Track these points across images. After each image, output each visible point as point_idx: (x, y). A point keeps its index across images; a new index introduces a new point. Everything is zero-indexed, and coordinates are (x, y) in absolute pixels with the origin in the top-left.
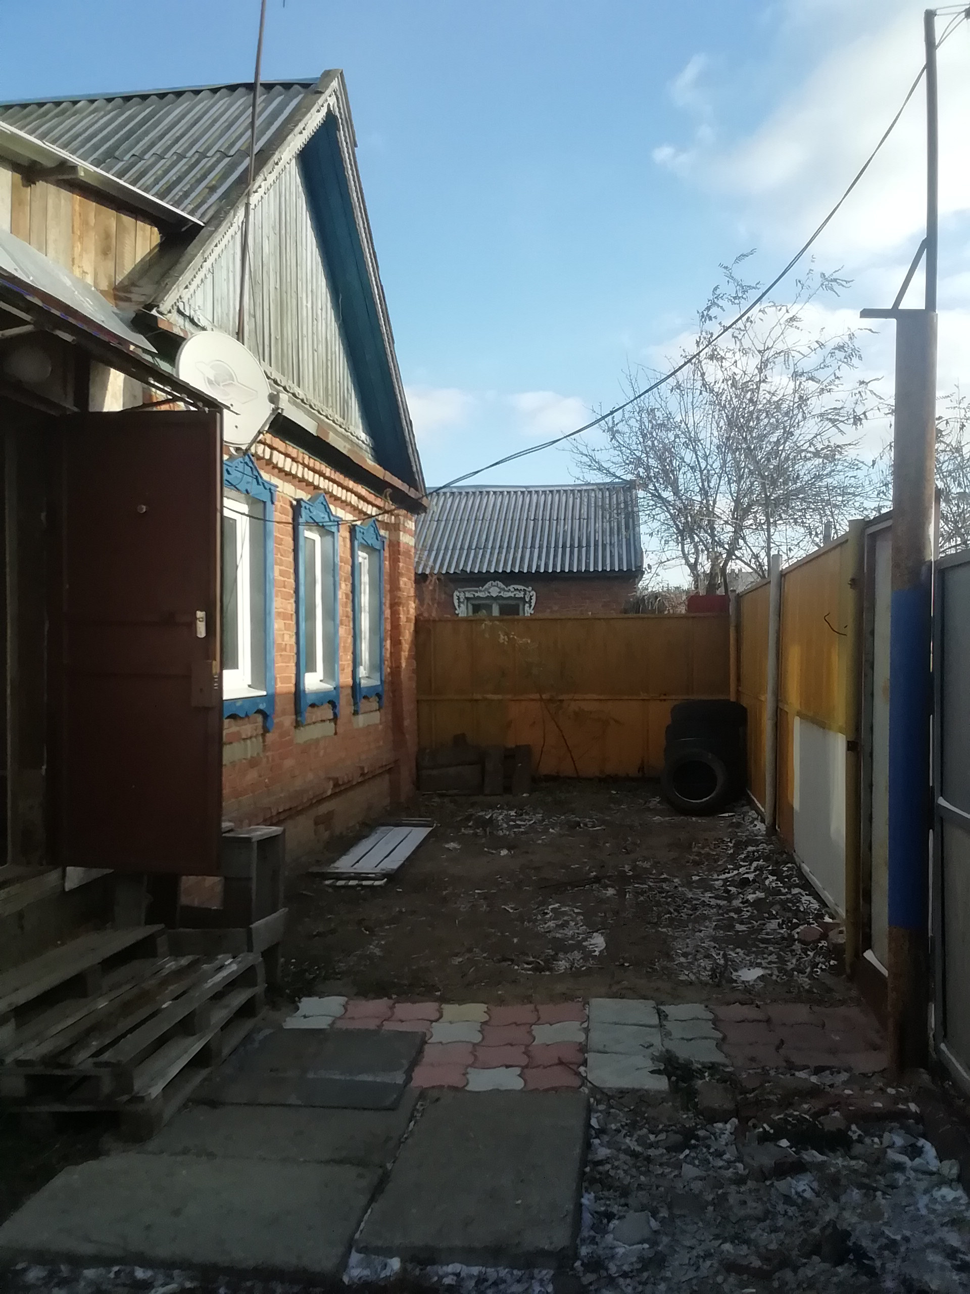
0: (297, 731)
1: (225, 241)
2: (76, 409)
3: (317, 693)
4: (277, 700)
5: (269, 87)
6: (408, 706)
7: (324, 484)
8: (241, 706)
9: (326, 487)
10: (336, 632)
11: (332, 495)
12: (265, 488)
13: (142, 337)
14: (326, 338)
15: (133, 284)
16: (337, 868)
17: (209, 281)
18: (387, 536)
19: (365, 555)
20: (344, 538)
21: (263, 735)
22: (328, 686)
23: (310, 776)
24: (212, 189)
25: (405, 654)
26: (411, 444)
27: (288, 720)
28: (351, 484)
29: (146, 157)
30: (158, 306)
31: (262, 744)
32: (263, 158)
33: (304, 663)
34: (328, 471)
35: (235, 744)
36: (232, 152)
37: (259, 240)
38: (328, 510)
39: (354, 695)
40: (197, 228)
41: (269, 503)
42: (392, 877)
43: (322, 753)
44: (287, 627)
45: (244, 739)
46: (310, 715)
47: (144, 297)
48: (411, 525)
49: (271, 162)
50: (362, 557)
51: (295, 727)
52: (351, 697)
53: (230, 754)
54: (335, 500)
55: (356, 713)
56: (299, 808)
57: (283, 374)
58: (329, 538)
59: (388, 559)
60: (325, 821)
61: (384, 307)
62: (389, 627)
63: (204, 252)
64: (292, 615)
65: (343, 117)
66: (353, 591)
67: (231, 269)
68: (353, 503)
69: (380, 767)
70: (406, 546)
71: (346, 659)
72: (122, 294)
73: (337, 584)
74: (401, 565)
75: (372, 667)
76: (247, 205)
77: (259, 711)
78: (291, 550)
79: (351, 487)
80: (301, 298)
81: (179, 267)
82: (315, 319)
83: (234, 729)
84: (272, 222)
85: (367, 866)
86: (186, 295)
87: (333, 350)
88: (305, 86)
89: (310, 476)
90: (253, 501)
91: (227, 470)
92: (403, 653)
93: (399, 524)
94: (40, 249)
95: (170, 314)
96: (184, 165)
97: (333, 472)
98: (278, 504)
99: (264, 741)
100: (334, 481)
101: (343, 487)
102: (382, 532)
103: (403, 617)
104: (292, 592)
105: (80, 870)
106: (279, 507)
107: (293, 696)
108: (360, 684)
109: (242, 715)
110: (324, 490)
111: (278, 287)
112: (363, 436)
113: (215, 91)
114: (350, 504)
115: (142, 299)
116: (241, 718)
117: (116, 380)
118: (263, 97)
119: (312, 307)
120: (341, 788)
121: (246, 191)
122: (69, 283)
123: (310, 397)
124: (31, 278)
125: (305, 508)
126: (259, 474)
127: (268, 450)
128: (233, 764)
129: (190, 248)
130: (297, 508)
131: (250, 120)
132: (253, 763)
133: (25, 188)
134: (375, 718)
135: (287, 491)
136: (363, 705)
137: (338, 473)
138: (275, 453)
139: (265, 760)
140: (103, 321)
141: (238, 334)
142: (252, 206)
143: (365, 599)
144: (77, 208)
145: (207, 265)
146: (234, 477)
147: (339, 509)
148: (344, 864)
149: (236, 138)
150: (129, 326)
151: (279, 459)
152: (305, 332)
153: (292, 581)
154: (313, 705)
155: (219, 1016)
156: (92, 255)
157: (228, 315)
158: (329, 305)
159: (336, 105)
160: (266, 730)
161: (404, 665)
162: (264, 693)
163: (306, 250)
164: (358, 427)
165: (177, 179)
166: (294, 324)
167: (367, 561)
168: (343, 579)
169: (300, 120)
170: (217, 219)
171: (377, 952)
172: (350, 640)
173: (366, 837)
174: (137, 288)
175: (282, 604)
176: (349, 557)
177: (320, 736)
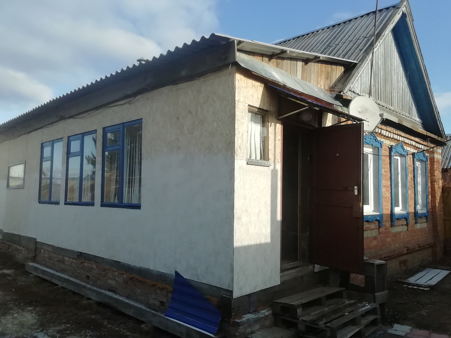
0: (392, 228)
1: (365, 66)
2: (318, 127)
3: (400, 215)
4: (384, 216)
5: (381, 11)
6: (440, 221)
7: (401, 139)
8: (370, 218)
9: (402, 140)
10: (407, 192)
11: (405, 143)
12: (379, 143)
13: (338, 101)
14: (403, 88)
15: (335, 86)
16: (409, 281)
17: (359, 80)
18: (429, 156)
19: (419, 163)
20: (410, 158)
21: (379, 229)
22: (404, 212)
23: (397, 245)
24: (361, 50)
25: (438, 201)
26: (439, 120)
27: (388, 224)
28: (413, 138)
29: (340, 44)
30: (343, 92)
31: (378, 232)
32: (379, 35)
33: (394, 203)
34: (403, 134)
35: (368, 231)
36: (368, 36)
37: (377, 61)
38: (403, 148)
39: (415, 216)
40: (356, 64)
41: (380, 148)
42: (432, 288)
43: (402, 237)
44: (387, 191)
45: (372, 230)
46: (396, 223)
47: (339, 89)
48: (440, 151)
49: (381, 36)
50: (418, 164)
51: (391, 227)
52: (414, 217)
53: (367, 234)
54: (406, 144)
55: (416, 223)
56: (393, 256)
57: (386, 103)
58: (404, 158)
59: (429, 164)
60: (404, 262)
61: (426, 73)
62: (430, 190)
63: (358, 71)
64: (389, 186)
65: (408, 13)
66: (414, 177)
67: (367, 72)
68: (413, 145)
69: (427, 245)
70: (437, 159)
71: (412, 203)
72: (332, 89)
73: (407, 174)
74: (435, 166)
75: (423, 206)
76: (373, 52)
77: (377, 220)
78: (388, 163)
79: (412, 139)
80: (393, 76)
81: (350, 78)
82: (398, 82)
83: (368, 226)
84: (382, 54)
85: (422, 282)
86: (352, 86)
87: (405, 91)
88: (394, 7)
89: (396, 137)
90: (374, 148)
91: (365, 138)
92: (437, 201)
93: (434, 151)
94: (309, 82)
95: (347, 93)
96: (352, 44)
97: (405, 134)
98: (383, 148)
99: (379, 231)
100: (405, 138)
101: (409, 139)
102: (427, 154)
103: (436, 186)
104: (389, 178)
105: (319, 266)
106: (384, 148)
107: (390, 215)
108: (418, 212)
109: (371, 221)
110: (402, 141)
111: (384, 74)
112: (418, 119)
113: (362, 17)
114: (412, 145)
115: (338, 90)
116: (370, 222)
117: (330, 116)
118: (379, 14)
119: (397, 78)
120: (410, 251)
121: (373, 48)
122: (317, 90)
123: (396, 109)
124: (307, 92)
125: (394, 148)
126: (376, 138)
127: (380, 130)
128: (368, 238)
129: (353, 71)
130: (391, 149)
131: (374, 23)
132: (375, 238)
133: (305, 66)
134: (425, 225)
135: (387, 143)
136: (419, 220)
137: (407, 135)
138: (383, 130)
139: (379, 238)
140: (326, 100)
141: (369, 94)
142: (375, 52)
143: (419, 180)
144: (319, 67)
145: (359, 75)
146: (368, 140)
147: (407, 147)
148: (412, 280)
149: (369, 31)
150: (334, 99)
151: (384, 132)
152: (394, 87)
153: (389, 174)
154: (398, 219)
155: (365, 321)
156: (323, 80)
157: (366, 87)
158: (404, 76)
159: (405, 10)
160: (379, 227)
161: (437, 205)
162: (379, 214)
163: (395, 60)
164: (415, 116)
165: (350, 49)
166: (390, 86)
167: (420, 165)
168: (410, 173)
169: (392, 20)
170: (362, 60)
171: (425, 314)
172: (413, 195)
173: (421, 271)
174: (336, 87)
175: (385, 182)
176: (412, 164)
177: (401, 231)
